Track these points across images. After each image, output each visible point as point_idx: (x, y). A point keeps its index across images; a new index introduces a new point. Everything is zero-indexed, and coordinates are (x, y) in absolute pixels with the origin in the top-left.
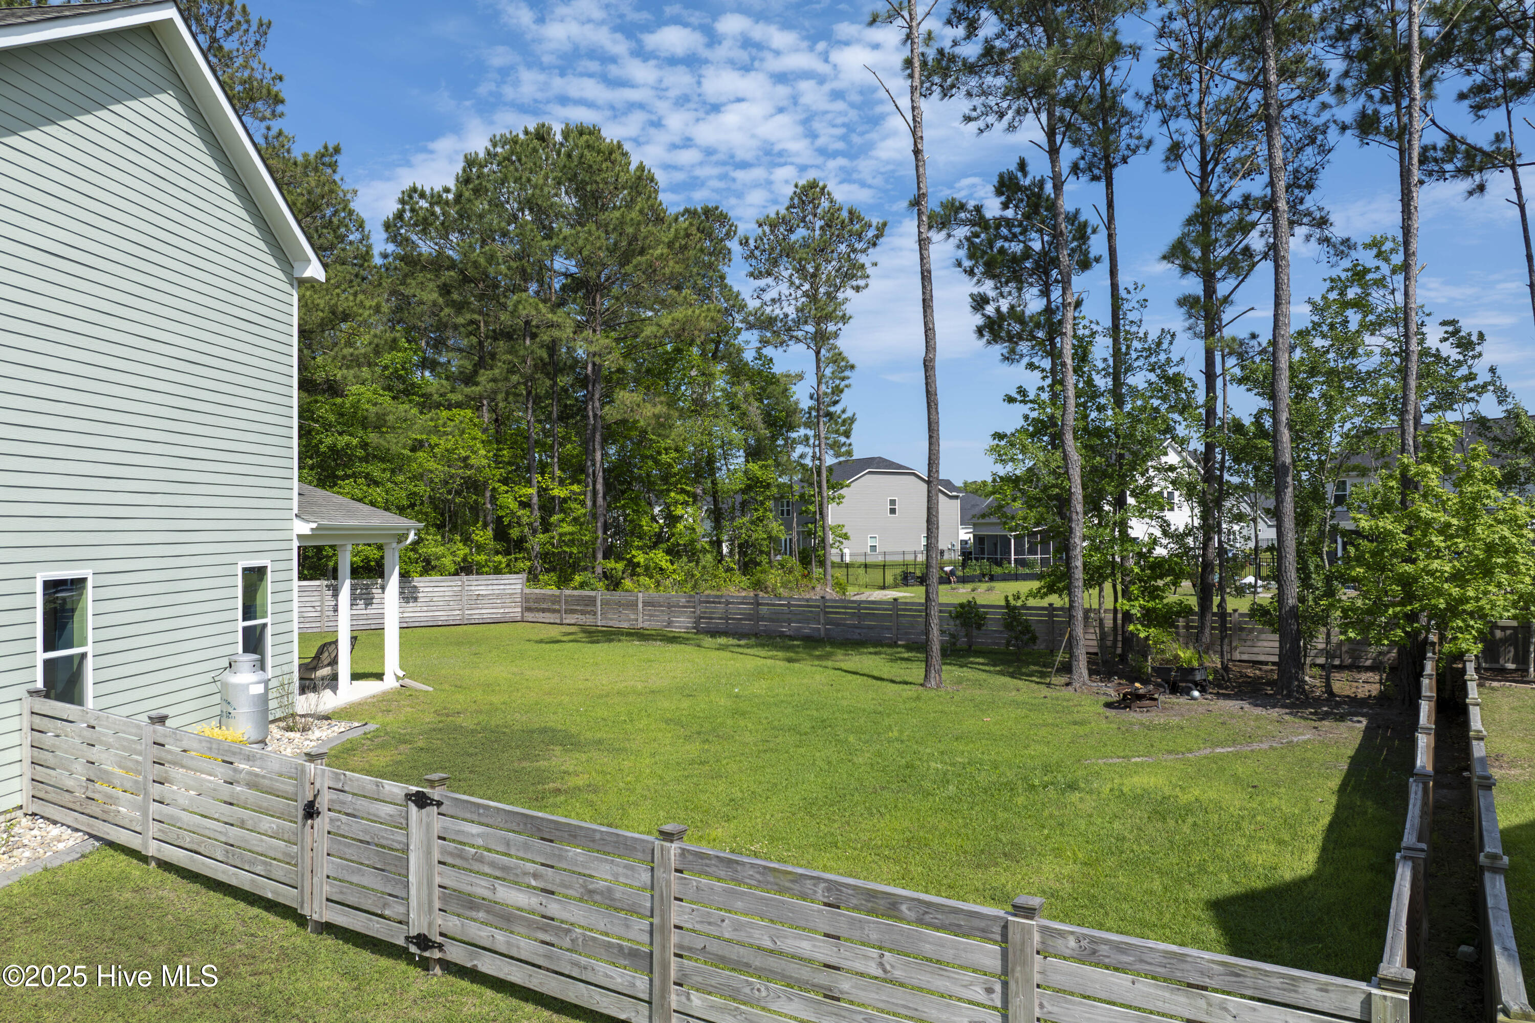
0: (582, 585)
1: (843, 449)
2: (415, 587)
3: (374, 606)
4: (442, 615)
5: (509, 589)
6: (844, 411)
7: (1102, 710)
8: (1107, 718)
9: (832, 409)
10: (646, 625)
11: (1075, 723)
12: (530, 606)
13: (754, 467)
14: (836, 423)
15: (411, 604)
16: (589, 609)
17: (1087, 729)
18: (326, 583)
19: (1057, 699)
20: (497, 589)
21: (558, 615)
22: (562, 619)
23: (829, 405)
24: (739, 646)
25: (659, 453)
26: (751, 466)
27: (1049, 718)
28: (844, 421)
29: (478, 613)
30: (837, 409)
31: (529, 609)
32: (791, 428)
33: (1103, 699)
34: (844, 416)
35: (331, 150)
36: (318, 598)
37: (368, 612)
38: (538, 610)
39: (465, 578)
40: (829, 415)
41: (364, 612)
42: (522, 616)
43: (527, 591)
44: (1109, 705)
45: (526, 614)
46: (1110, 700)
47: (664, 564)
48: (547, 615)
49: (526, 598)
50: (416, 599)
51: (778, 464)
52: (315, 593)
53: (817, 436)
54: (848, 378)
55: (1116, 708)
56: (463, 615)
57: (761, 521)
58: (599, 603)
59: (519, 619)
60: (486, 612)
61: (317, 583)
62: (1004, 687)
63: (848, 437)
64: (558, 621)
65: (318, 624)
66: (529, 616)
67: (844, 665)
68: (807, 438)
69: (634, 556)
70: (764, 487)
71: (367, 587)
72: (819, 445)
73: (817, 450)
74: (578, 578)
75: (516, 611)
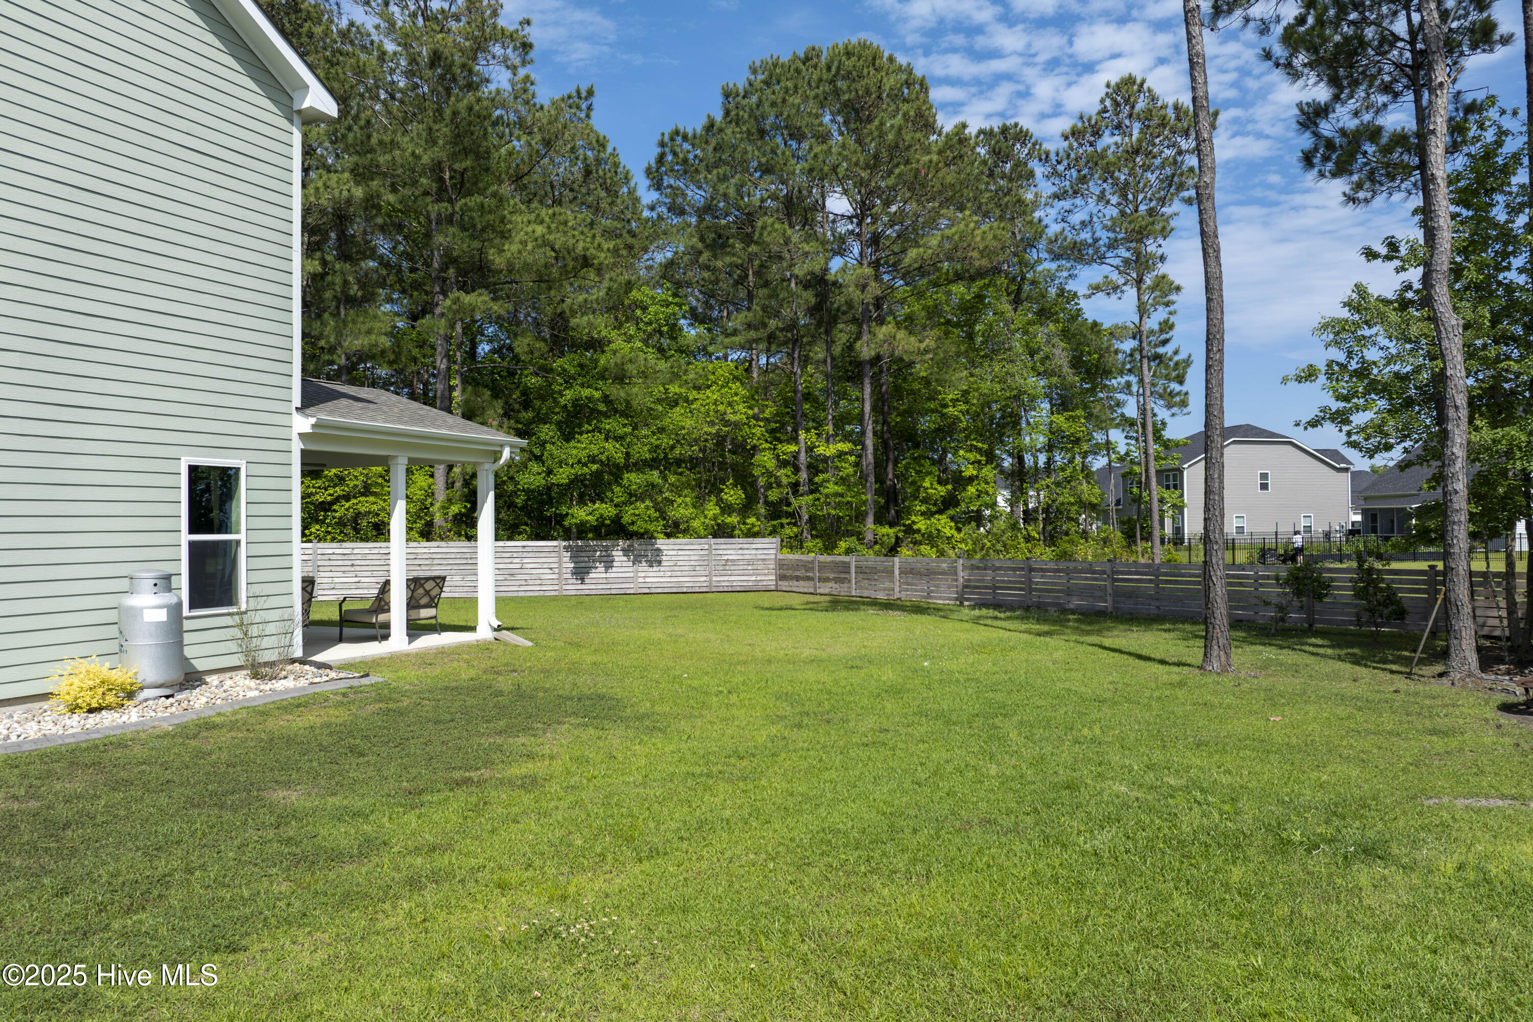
0: (848, 551)
1: (1178, 399)
2: (659, 550)
3: (614, 569)
4: (687, 581)
5: (760, 555)
6: (1176, 352)
7: (1491, 713)
8: (1499, 727)
9: (1161, 350)
10: (903, 595)
11: (1434, 732)
12: (785, 573)
13: (1059, 419)
14: (1167, 367)
15: (655, 569)
16: (843, 576)
17: (1454, 743)
18: (564, 543)
19: (1416, 694)
20: (750, 554)
21: (811, 583)
22: (815, 588)
23: (1156, 346)
24: (996, 618)
25: (945, 406)
26: (1055, 418)
27: (1388, 722)
28: (1177, 364)
29: (725, 580)
30: (1168, 350)
31: (782, 577)
32: (1107, 373)
33: (1501, 698)
34: (1176, 358)
35: (584, 94)
36: (556, 560)
37: (608, 575)
38: (792, 578)
39: (713, 541)
40: (1157, 357)
41: (604, 575)
42: (776, 585)
43: (780, 556)
44: (1507, 708)
45: (780, 583)
46: (1512, 699)
47: (948, 532)
48: (801, 583)
49: (781, 565)
50: (660, 563)
51: (1089, 416)
52: (553, 554)
53: (1141, 381)
54: (1173, 303)
55: (1520, 712)
56: (711, 581)
57: (1069, 482)
58: (853, 570)
59: (773, 588)
60: (737, 580)
61: (555, 543)
62: (1335, 676)
63: (1181, 383)
64: (812, 590)
65: (556, 588)
66: (784, 585)
67: (1107, 642)
68: (1128, 385)
69: (914, 522)
70: (1073, 442)
71: (606, 549)
72: (1144, 395)
73: (1141, 399)
74: (843, 545)
75: (769, 579)
